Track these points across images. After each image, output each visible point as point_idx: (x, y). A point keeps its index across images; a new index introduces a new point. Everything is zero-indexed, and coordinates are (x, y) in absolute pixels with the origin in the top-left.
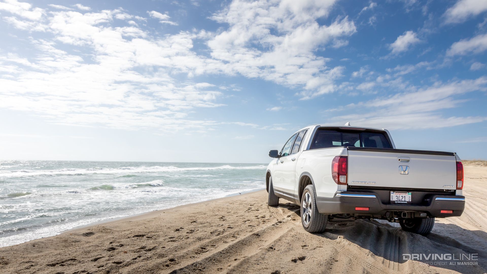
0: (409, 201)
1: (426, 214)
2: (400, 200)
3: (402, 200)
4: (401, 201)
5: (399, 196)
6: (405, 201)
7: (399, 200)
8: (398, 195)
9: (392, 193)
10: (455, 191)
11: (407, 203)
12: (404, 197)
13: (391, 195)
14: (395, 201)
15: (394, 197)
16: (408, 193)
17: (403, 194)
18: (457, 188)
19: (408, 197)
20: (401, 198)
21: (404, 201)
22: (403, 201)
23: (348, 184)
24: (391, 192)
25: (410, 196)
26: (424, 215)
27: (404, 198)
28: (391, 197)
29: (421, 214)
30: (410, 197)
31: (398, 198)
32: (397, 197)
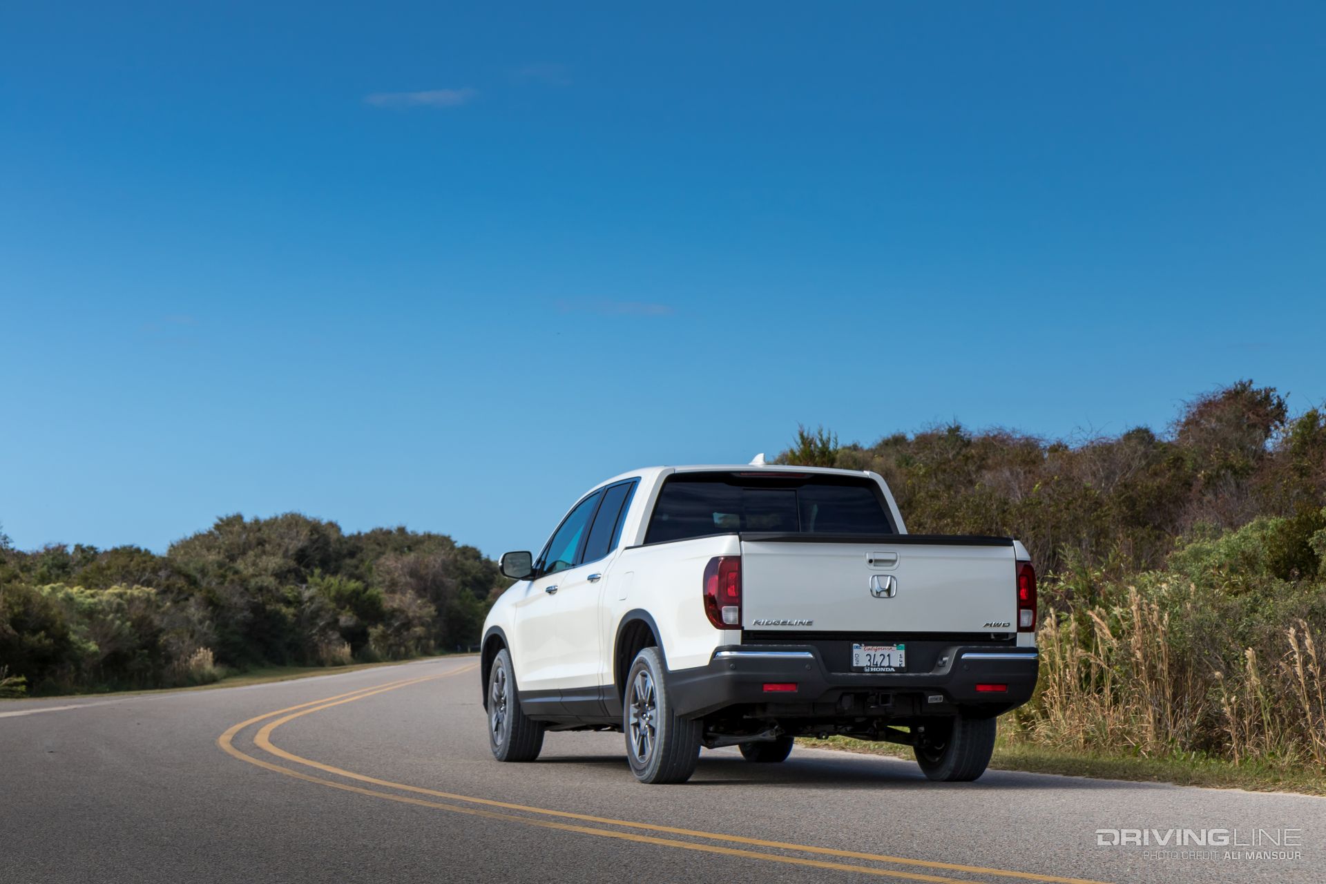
0: (898, 666)
1: (942, 696)
2: (877, 665)
3: (882, 665)
4: (881, 667)
5: (875, 655)
6: (890, 667)
7: (875, 663)
8: (872, 653)
9: (857, 647)
10: (1015, 634)
11: (894, 670)
12: (886, 655)
13: (855, 651)
14: (863, 668)
15: (862, 656)
16: (897, 645)
17: (885, 650)
18: (1021, 629)
19: (896, 657)
20: (879, 659)
21: (887, 667)
22: (883, 667)
23: (742, 628)
24: (855, 645)
25: (903, 652)
26: (936, 699)
27: (887, 658)
28: (854, 659)
29: (930, 697)
30: (903, 656)
31: (872, 661)
32: (869, 657)
